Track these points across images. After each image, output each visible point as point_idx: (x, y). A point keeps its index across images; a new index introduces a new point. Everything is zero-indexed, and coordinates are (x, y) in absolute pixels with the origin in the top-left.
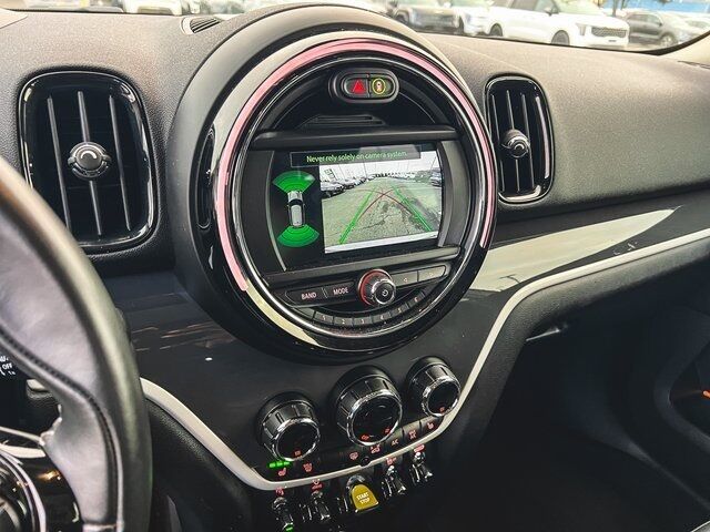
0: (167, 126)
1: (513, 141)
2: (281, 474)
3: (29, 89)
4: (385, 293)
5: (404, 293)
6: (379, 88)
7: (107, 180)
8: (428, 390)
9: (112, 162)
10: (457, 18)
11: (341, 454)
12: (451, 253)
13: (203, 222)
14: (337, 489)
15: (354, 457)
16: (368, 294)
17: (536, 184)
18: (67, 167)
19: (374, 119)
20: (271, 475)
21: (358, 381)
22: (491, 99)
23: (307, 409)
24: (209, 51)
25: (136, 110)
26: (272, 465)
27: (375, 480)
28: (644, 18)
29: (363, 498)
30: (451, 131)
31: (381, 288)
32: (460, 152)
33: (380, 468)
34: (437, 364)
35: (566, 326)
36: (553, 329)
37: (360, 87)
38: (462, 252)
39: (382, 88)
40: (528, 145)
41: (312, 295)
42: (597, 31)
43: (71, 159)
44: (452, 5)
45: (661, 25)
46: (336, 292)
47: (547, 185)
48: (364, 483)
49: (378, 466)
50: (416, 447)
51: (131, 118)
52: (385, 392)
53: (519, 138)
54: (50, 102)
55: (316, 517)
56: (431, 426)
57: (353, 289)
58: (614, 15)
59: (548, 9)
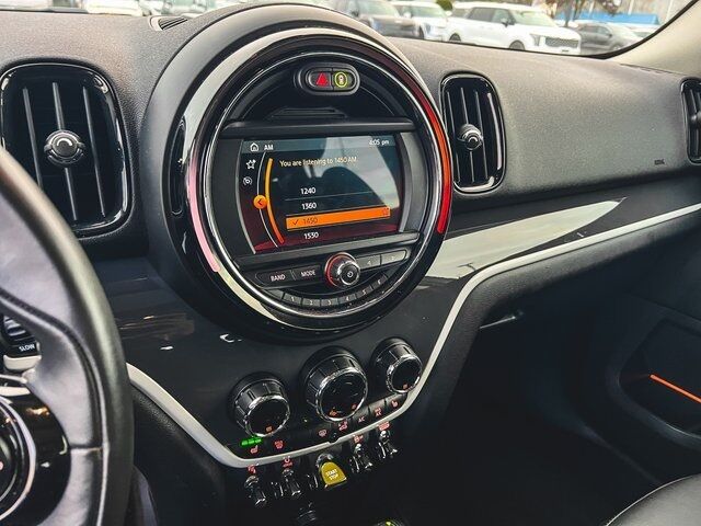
0: (140, 116)
1: (467, 134)
2: (254, 451)
3: (6, 79)
4: (350, 274)
5: (369, 276)
6: (341, 81)
7: (82, 167)
8: (392, 368)
9: (87, 149)
10: (417, 29)
11: (310, 431)
12: (411, 238)
13: (176, 208)
14: (307, 466)
15: (323, 434)
16: (334, 276)
17: (489, 176)
18: (43, 155)
19: (337, 112)
20: (244, 453)
21: (326, 360)
22: (446, 95)
23: (278, 387)
24: (180, 46)
25: (109, 101)
26: (244, 443)
27: (343, 457)
28: (595, 29)
29: (332, 475)
30: (408, 124)
31: (346, 270)
32: (417, 144)
33: (348, 446)
34: (401, 344)
35: (521, 313)
36: (509, 315)
37: (323, 81)
38: (421, 238)
39: (343, 81)
40: (482, 138)
41: (281, 277)
42: (550, 41)
43: (48, 146)
44: (412, 16)
45: (611, 36)
46: (304, 274)
47: (499, 175)
48: (332, 461)
49: (346, 444)
50: (382, 425)
51: (104, 108)
52: (351, 369)
53: (473, 132)
54: (26, 93)
55: (288, 493)
56: (395, 404)
57: (320, 271)
58: (566, 26)
59: (504, 20)
